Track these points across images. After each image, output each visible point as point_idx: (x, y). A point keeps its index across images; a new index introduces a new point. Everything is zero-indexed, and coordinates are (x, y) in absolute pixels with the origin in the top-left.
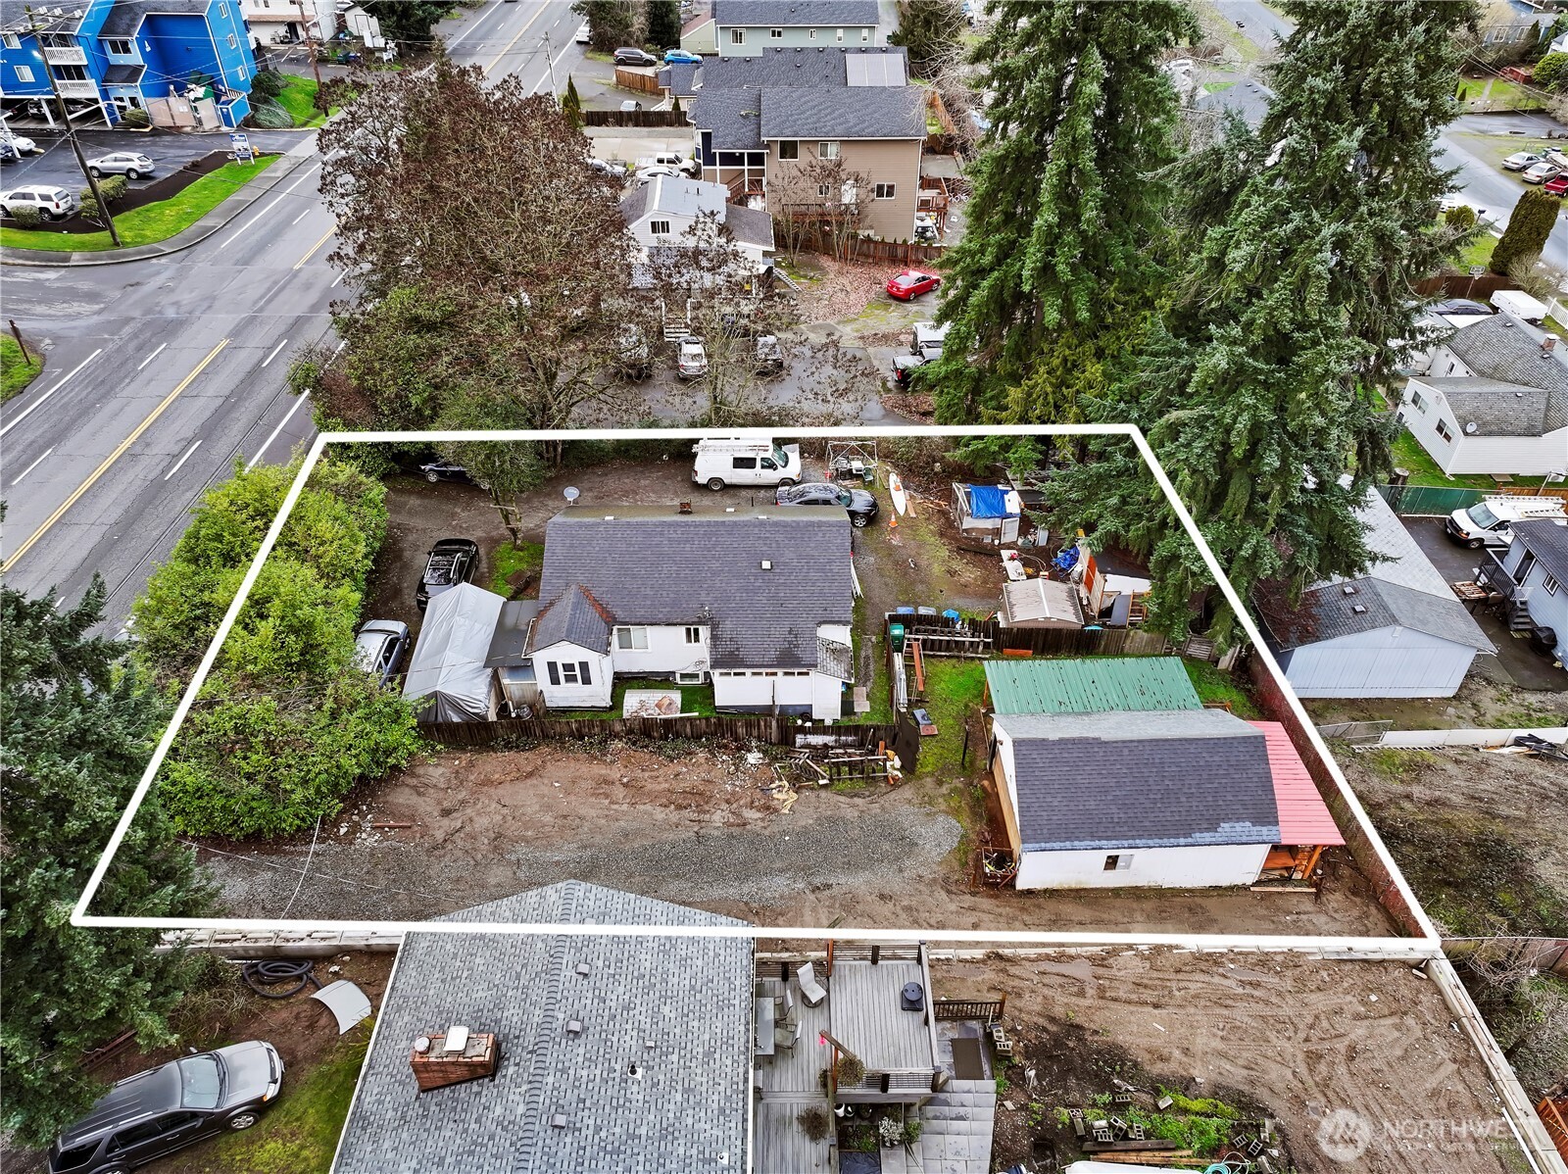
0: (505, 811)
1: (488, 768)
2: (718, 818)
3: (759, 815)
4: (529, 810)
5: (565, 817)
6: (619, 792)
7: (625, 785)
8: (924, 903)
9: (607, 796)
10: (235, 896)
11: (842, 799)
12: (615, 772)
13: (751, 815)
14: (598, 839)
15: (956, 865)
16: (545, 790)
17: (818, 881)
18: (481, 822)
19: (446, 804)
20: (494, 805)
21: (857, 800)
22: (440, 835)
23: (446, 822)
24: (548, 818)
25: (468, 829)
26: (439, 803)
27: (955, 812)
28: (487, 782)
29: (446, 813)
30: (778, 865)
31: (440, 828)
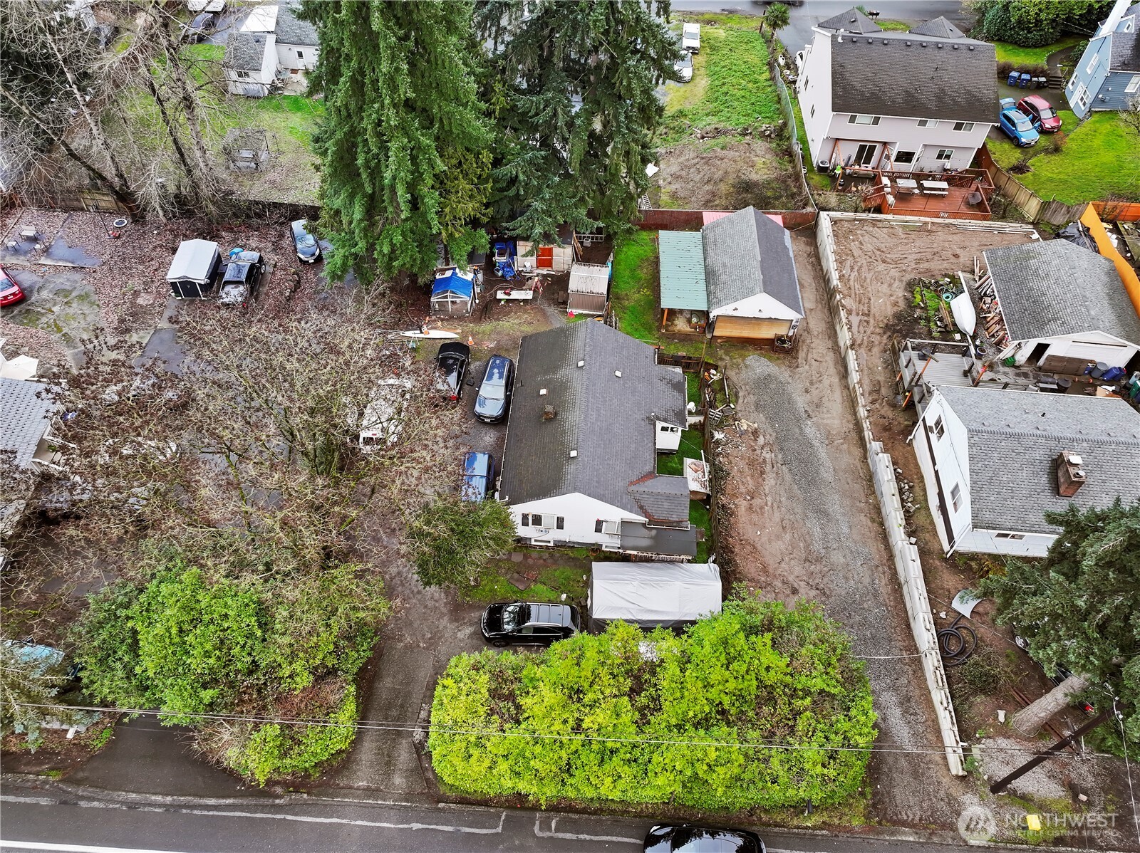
0: (787, 559)
1: (753, 570)
2: (767, 455)
3: (761, 437)
4: (783, 547)
5: (784, 528)
6: (757, 502)
7: (752, 498)
8: (807, 378)
9: (762, 508)
11: (740, 401)
12: (743, 504)
13: (761, 440)
14: (799, 510)
15: (779, 362)
16: (764, 539)
17: (804, 416)
18: (798, 570)
19: (788, 592)
20: (783, 565)
21: (741, 394)
22: (813, 593)
23: (802, 591)
24: (788, 536)
25: (805, 578)
26: (788, 596)
27: (744, 357)
28: (765, 570)
29: (795, 591)
30: (797, 430)
31: (805, 593)
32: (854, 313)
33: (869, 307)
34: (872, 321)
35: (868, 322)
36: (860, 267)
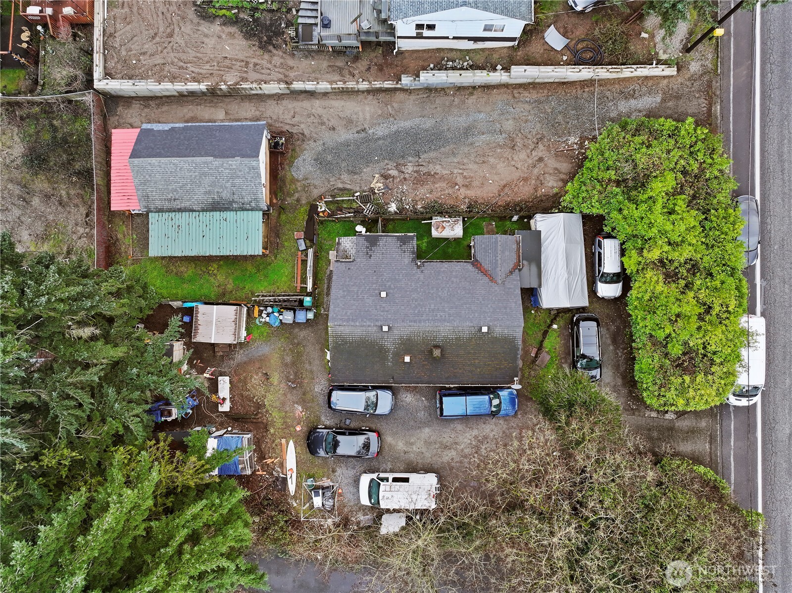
0: (513, 163)
1: (526, 189)
2: (410, 169)
3: (390, 172)
4: (502, 165)
5: (484, 162)
6: (459, 180)
7: (456, 184)
8: (315, 127)
9: (465, 177)
10: (623, 103)
11: (348, 187)
12: (463, 192)
13: (394, 172)
14: (466, 149)
15: (297, 149)
16: (496, 178)
17: (363, 135)
18: (523, 155)
19: (542, 165)
20: (519, 166)
21: (340, 186)
22: (540, 146)
23: (540, 154)
24: (492, 160)
25: (529, 151)
26: (546, 165)
27: (294, 181)
28: (525, 180)
29: (541, 159)
30: (381, 142)
31: (541, 151)
32: (245, 75)
33: (236, 60)
34: (255, 60)
35: (255, 65)
36: (180, 60)
